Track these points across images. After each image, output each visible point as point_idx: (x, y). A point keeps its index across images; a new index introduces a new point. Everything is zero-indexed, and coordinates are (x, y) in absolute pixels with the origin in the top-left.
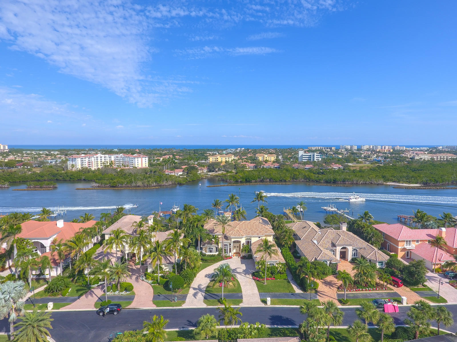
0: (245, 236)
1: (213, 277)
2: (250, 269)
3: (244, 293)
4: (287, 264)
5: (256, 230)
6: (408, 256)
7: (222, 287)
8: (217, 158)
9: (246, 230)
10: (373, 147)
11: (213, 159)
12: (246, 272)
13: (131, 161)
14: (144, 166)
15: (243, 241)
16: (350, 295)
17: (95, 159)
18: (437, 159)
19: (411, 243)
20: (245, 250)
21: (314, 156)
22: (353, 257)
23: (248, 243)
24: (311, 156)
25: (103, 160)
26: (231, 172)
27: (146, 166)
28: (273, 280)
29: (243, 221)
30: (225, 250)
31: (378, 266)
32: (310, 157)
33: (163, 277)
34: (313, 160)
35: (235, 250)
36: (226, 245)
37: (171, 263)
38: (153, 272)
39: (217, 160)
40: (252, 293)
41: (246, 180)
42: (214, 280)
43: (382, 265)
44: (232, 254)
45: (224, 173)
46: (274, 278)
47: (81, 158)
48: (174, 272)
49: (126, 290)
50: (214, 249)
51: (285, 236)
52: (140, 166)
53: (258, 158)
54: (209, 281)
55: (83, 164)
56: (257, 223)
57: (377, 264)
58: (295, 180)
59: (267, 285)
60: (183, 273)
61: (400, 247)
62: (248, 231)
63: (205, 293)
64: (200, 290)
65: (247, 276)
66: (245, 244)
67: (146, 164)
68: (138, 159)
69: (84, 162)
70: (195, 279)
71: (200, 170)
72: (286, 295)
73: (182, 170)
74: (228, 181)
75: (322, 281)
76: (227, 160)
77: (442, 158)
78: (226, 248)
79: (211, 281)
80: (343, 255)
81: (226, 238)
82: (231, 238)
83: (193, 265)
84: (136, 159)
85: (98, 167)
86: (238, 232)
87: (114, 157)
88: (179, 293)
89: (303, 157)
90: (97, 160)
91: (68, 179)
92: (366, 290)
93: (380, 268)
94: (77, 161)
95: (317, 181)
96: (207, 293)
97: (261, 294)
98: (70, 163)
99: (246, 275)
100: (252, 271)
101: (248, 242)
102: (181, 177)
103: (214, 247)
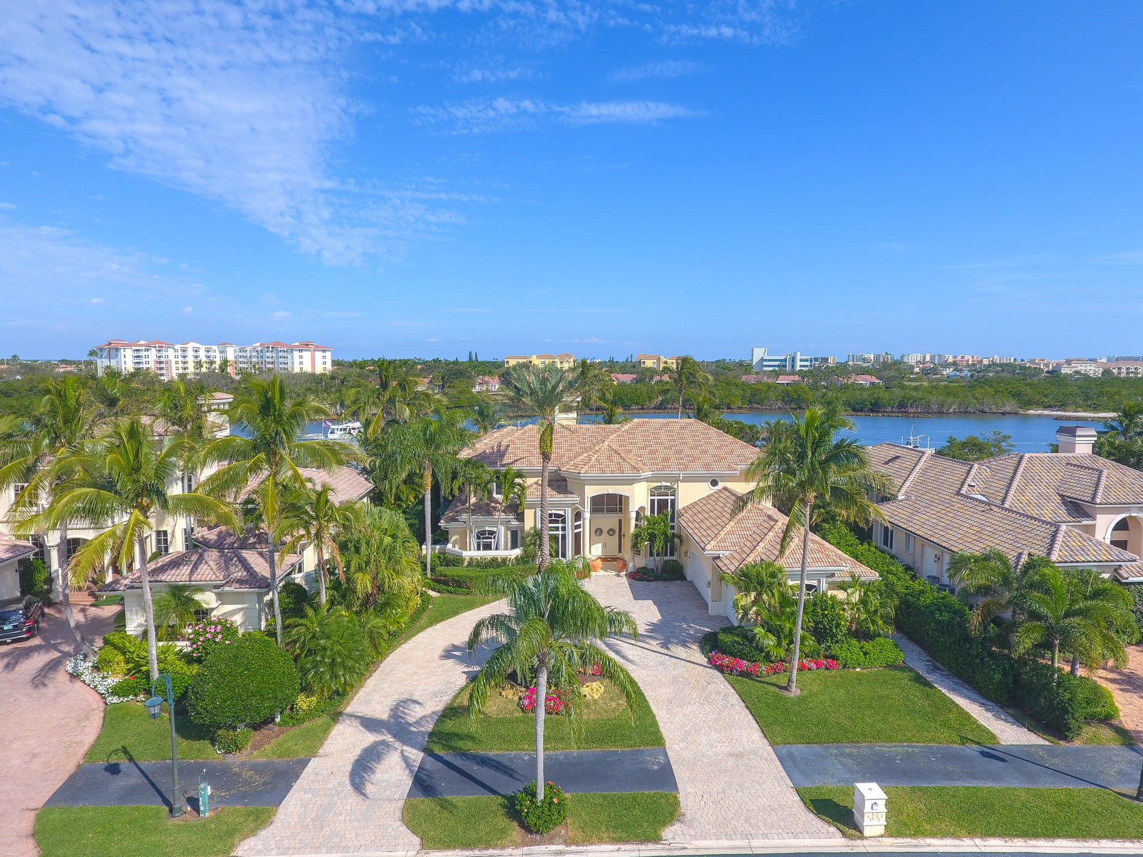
0: (649, 474)
2: (685, 620)
3: (677, 749)
5: (696, 453)
7: (534, 710)
10: (932, 358)
12: (666, 634)
13: (281, 360)
14: (318, 369)
15: (639, 497)
17: (176, 354)
18: (1120, 373)
20: (652, 536)
21: (793, 361)
23: (664, 506)
24: (785, 360)
25: (203, 358)
27: (323, 370)
28: (826, 672)
29: (636, 420)
30: (554, 538)
32: (783, 363)
34: (793, 366)
35: (600, 545)
36: (560, 516)
40: (725, 749)
42: (488, 674)
46: (833, 657)
47: (134, 348)
50: (503, 534)
52: (307, 370)
53: (644, 362)
54: (462, 681)
55: (141, 366)
59: (801, 700)
62: (660, 456)
63: (428, 751)
65: (679, 651)
66: (648, 513)
68: (301, 354)
69: (144, 360)
71: (480, 383)
78: (560, 532)
79: (473, 680)
81: (560, 483)
82: (582, 483)
84: (296, 354)
86: (616, 458)
87: (235, 351)
88: (258, 749)
89: (765, 363)
90: (184, 357)
94: (123, 356)
96: (438, 750)
97: (791, 755)
98: (101, 364)
99: (668, 649)
100: (697, 631)
101: (662, 504)
103: (501, 526)
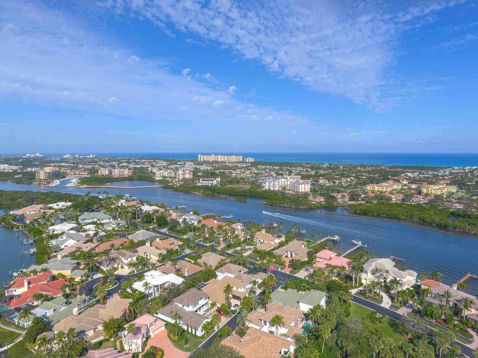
11: (371, 187)
14: (306, 190)
17: (277, 182)
39: (374, 189)
45: (364, 203)
47: (269, 182)
52: (303, 190)
53: (422, 190)
55: (270, 186)
61: (316, 259)
67: (308, 189)
68: (302, 185)
73: (324, 197)
74: (349, 211)
85: (279, 188)
102: (319, 203)
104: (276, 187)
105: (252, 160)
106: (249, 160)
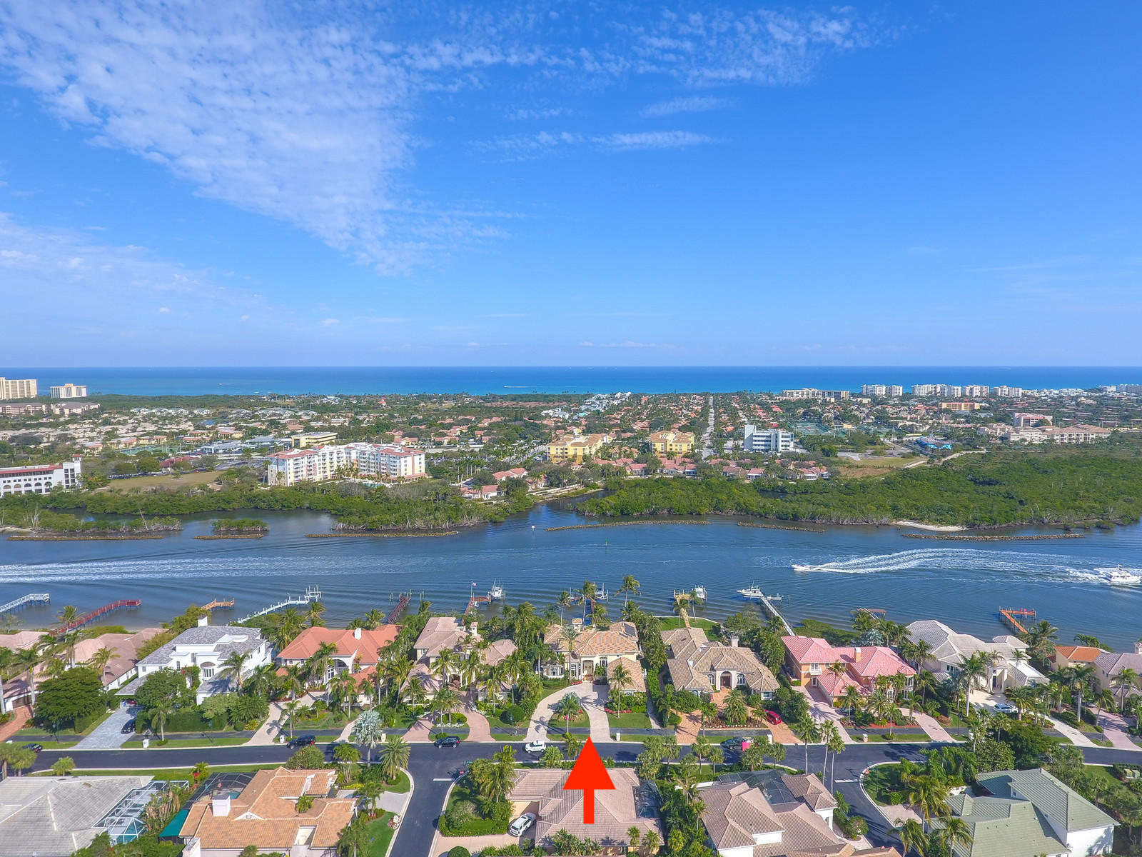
0: (599, 654)
1: (557, 708)
2: (603, 699)
3: (592, 728)
4: (649, 693)
5: (614, 646)
6: (814, 684)
7: (567, 721)
8: (566, 449)
9: (601, 646)
11: (557, 449)
12: (597, 702)
13: (392, 464)
14: (417, 471)
15: (597, 660)
16: (714, 733)
17: (319, 458)
18: (1062, 439)
19: (819, 666)
20: (599, 673)
21: (776, 437)
22: (739, 684)
24: (770, 436)
25: (335, 464)
26: (594, 486)
27: (421, 471)
28: (627, 713)
30: (573, 672)
31: (763, 697)
32: (769, 439)
33: (498, 707)
34: (776, 446)
35: (586, 671)
36: (574, 665)
37: (506, 690)
38: (486, 701)
39: (567, 453)
40: (601, 728)
41: (622, 512)
42: (558, 712)
43: (768, 696)
44: (583, 677)
45: (581, 488)
46: (630, 710)
47: (294, 458)
48: (510, 701)
49: (459, 721)
50: (559, 671)
51: (654, 653)
52: (409, 473)
53: (654, 445)
54: (553, 713)
55: (298, 470)
56: (616, 635)
57: (762, 695)
58: (718, 512)
59: (620, 719)
60: (522, 702)
61: (802, 672)
62: (603, 647)
64: (543, 723)
65: (599, 707)
66: (599, 665)
67: (421, 468)
68: (405, 459)
69: (300, 466)
70: (536, 710)
71: (531, 483)
72: (641, 731)
73: (496, 487)
74: (587, 514)
75: (687, 715)
76: (587, 452)
77: (1073, 439)
78: (575, 670)
79: (555, 713)
80: (726, 681)
81: (574, 656)
82: (581, 657)
83: (533, 694)
84: (401, 459)
85: (326, 474)
86: (591, 649)
88: (519, 726)
89: (754, 438)
90: (324, 460)
91: (278, 506)
92: (735, 727)
93: (766, 701)
94: (287, 465)
95: (761, 516)
98: (273, 469)
99: (597, 706)
100: (604, 702)
101: (603, 662)
102: (494, 502)
103: (558, 668)
104: (318, 471)
105: (79, 391)
106: (69, 391)
